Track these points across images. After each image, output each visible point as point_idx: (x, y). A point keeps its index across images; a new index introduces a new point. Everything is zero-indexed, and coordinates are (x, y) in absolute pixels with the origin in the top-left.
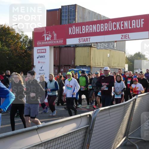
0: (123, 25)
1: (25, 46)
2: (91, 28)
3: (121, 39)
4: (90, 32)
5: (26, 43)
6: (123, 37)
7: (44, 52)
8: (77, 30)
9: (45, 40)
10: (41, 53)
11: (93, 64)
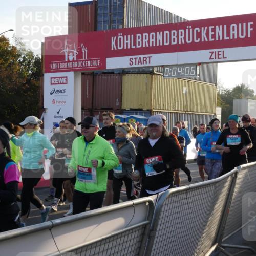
0: (213, 33)
1: (28, 71)
2: (152, 38)
3: (210, 59)
4: (151, 45)
5: (29, 66)
6: (213, 56)
7: (63, 83)
8: (126, 42)
9: (66, 60)
10: (59, 84)
11: (154, 106)
